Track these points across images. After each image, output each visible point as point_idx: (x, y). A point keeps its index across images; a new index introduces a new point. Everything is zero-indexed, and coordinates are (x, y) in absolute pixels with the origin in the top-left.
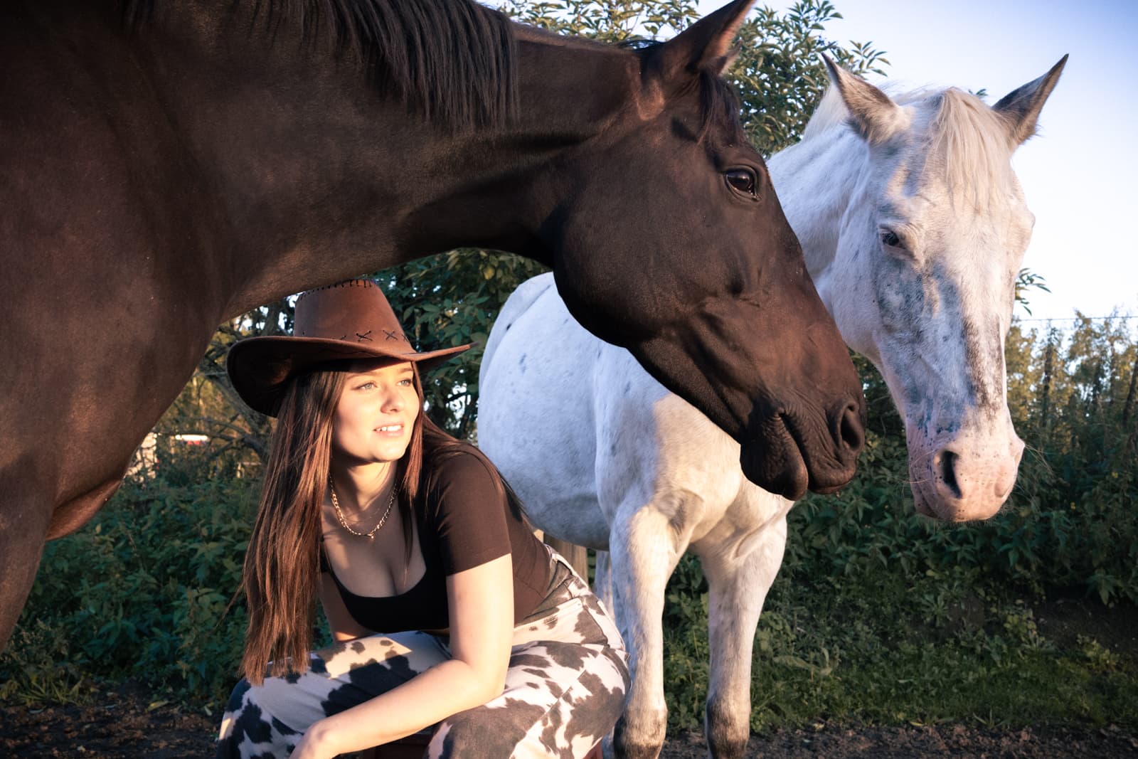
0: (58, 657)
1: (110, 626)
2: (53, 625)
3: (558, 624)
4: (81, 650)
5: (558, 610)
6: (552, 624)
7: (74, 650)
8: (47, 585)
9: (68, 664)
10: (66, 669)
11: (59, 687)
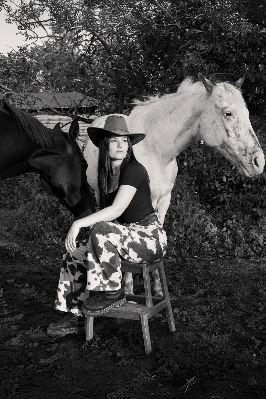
0: (55, 229)
1: (69, 219)
2: (53, 219)
3: (147, 229)
4: (63, 227)
5: (149, 226)
6: (146, 228)
7: (60, 227)
8: (51, 205)
9: (58, 231)
10: (58, 233)
11: (56, 239)
